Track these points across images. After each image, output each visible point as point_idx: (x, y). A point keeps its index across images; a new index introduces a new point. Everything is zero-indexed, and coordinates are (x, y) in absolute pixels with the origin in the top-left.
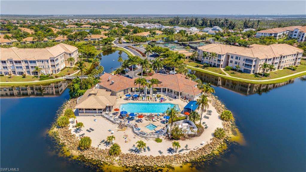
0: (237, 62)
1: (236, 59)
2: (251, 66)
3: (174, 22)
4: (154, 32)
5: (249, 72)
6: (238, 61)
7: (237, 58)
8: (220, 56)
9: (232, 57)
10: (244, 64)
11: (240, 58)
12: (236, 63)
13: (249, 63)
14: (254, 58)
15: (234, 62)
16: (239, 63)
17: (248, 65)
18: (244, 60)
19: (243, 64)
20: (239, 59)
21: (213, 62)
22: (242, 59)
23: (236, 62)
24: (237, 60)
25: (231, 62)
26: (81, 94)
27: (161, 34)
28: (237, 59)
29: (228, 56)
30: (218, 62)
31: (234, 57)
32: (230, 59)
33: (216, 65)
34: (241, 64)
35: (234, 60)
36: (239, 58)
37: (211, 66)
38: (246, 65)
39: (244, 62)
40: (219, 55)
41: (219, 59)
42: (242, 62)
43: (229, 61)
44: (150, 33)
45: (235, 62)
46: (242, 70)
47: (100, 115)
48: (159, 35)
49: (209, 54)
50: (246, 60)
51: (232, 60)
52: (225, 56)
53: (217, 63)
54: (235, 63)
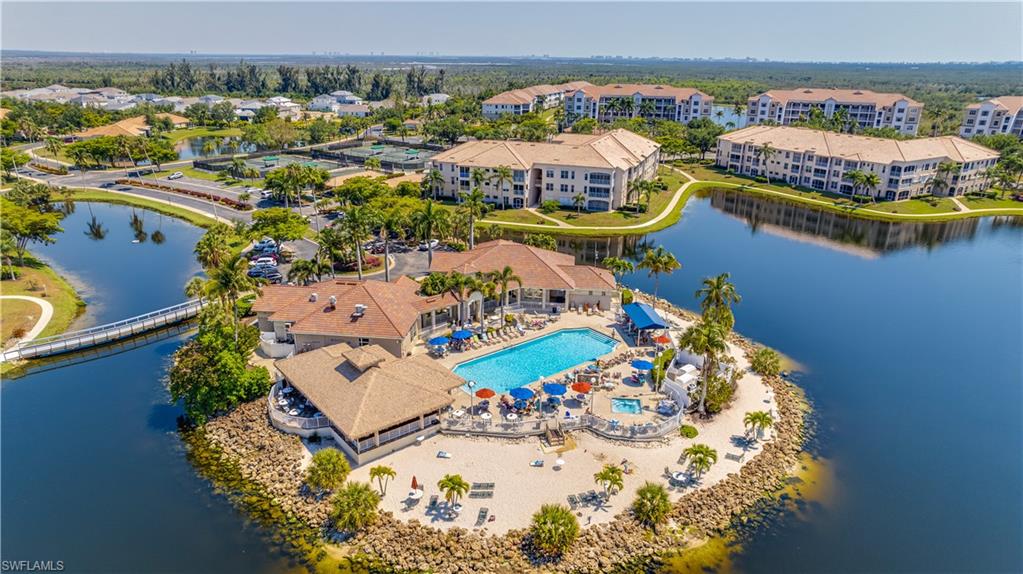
0: (567, 186)
1: (562, 177)
2: (607, 191)
3: (172, 80)
4: (167, 118)
5: (603, 207)
6: (568, 182)
7: (564, 175)
8: (519, 174)
9: (550, 175)
10: (588, 189)
11: (573, 173)
12: (564, 188)
13: (601, 183)
14: (611, 170)
15: (557, 187)
16: (573, 187)
17: (599, 190)
18: (586, 178)
19: (586, 188)
20: (573, 177)
21: (501, 195)
22: (580, 176)
23: (562, 186)
24: (565, 182)
25: (550, 187)
26: (255, 387)
27: (184, 126)
28: (567, 177)
29: (538, 174)
30: (516, 193)
31: (557, 174)
32: (545, 180)
33: (511, 202)
34: (579, 189)
35: (557, 181)
36: (570, 175)
37: (499, 207)
38: (592, 189)
39: (588, 184)
40: (516, 171)
41: (519, 183)
42: (580, 184)
43: (544, 186)
44: (149, 122)
45: (559, 188)
46: (585, 204)
47: (434, 431)
48: (178, 129)
49: (491, 173)
50: (592, 176)
51: (550, 182)
52: (530, 172)
53: (512, 195)
54: (562, 190)
